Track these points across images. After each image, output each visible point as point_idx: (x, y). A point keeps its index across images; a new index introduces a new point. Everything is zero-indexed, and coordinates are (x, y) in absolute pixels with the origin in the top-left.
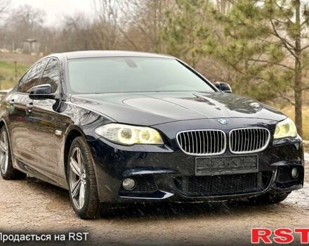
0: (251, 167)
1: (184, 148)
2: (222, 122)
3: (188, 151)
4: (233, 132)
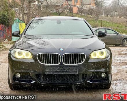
0: (74, 72)
1: (40, 61)
2: (61, 50)
3: (42, 62)
4: (65, 55)
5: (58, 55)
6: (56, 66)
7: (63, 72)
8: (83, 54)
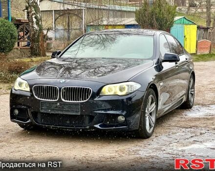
0: (76, 112)
1: (36, 95)
2: (62, 82)
3: (38, 97)
5: (56, 88)
6: (53, 103)
7: (62, 111)
8: (89, 89)
